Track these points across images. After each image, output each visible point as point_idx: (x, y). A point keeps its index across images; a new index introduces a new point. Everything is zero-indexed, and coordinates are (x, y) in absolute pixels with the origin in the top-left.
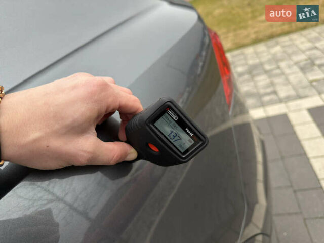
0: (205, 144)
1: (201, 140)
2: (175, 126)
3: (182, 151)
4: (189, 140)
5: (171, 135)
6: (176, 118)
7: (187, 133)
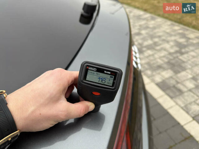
1: (117, 73)
2: (98, 74)
3: (111, 85)
4: (111, 77)
7: (107, 74)
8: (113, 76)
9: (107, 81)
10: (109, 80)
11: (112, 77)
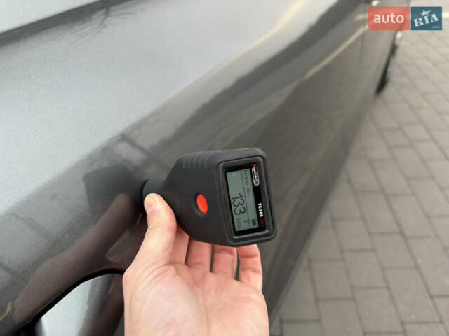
0: (270, 237)
2: (248, 192)
3: (237, 229)
4: (253, 221)
5: (237, 200)
6: (256, 183)
7: (257, 209)
8: (257, 226)
9: (243, 217)
10: (245, 221)
11: (254, 224)
